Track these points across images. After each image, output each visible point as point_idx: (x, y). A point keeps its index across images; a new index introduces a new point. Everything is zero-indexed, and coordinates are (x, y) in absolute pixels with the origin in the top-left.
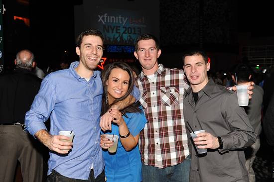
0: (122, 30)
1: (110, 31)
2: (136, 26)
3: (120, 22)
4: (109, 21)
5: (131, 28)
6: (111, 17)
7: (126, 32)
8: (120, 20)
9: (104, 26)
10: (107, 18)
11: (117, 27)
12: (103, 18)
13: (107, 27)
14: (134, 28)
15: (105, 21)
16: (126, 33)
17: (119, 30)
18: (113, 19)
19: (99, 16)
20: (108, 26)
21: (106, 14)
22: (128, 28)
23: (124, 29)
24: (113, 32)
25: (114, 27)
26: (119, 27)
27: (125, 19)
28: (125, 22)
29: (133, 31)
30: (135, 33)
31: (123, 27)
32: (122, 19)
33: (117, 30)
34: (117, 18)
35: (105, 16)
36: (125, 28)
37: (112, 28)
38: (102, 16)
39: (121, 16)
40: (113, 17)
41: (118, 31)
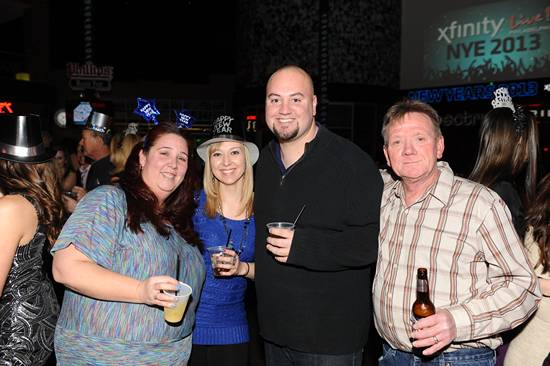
0: (489, 47)
1: (463, 54)
2: (532, 29)
3: (486, 32)
4: (459, 35)
5: (512, 39)
6: (465, 26)
7: (500, 49)
8: (485, 28)
9: (450, 47)
10: (456, 30)
11: (477, 43)
12: (448, 33)
13: (455, 47)
14: (521, 38)
15: (452, 36)
16: (499, 52)
17: (483, 48)
18: (469, 28)
19: (440, 30)
20: (458, 46)
21: (455, 22)
22: (506, 40)
23: (495, 44)
24: (467, 56)
25: (471, 44)
26: (483, 42)
27: (497, 24)
28: (496, 28)
29: (517, 44)
30: (522, 49)
31: (493, 41)
32: (489, 25)
33: (477, 49)
34: (478, 24)
35: (452, 27)
36: (498, 41)
37: (467, 45)
38: (446, 29)
39: (489, 19)
40: (472, 25)
41: (480, 51)
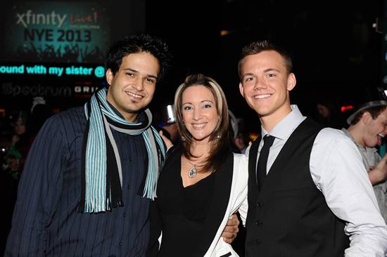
0: (56, 35)
1: (36, 37)
2: (86, 27)
3: (54, 23)
4: (34, 22)
5: (72, 31)
6: (39, 16)
7: (64, 38)
8: (53, 19)
9: (26, 31)
10: (31, 18)
11: (48, 31)
12: (25, 19)
13: (30, 31)
14: (79, 32)
15: (28, 22)
16: (63, 41)
17: (51, 35)
18: (41, 18)
19: (18, 15)
20: (33, 31)
21: (29, 12)
22: (68, 32)
23: (60, 34)
24: (40, 39)
25: (43, 31)
26: (52, 30)
27: (62, 17)
28: (61, 21)
29: (76, 37)
30: (79, 40)
31: (59, 31)
32: (56, 18)
33: (47, 35)
34: (48, 16)
35: (28, 15)
36: (63, 31)
37: (40, 31)
38: (23, 15)
39: (56, 13)
40: (43, 16)
41: (50, 38)
